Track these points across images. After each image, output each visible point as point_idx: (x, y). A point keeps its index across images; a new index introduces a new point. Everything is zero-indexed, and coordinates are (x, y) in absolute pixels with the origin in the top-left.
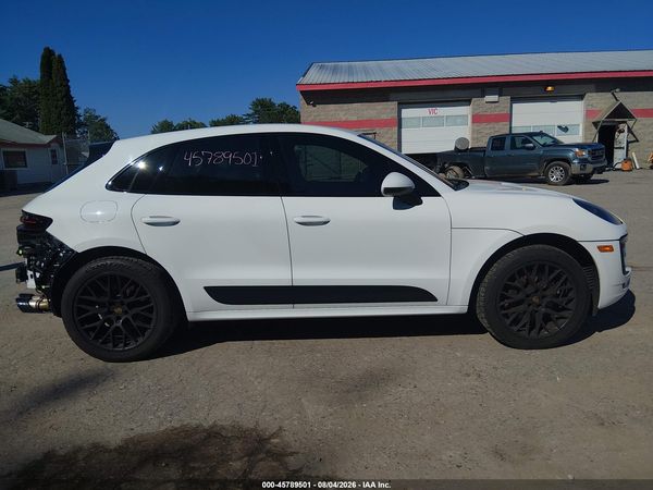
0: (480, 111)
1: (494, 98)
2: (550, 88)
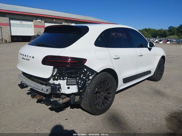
0: (36, 24)
1: (40, 21)
2: (54, 20)
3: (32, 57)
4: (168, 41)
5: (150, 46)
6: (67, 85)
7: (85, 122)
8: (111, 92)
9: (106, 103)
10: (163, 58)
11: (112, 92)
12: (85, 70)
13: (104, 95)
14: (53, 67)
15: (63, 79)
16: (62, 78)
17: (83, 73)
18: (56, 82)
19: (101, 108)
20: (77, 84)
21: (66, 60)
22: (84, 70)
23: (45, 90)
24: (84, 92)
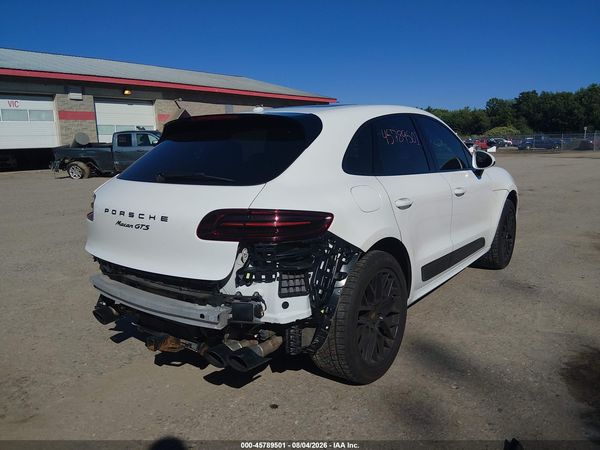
0: (65, 108)
1: (78, 96)
2: (127, 92)
3: (158, 218)
4: (490, 144)
5: (478, 164)
6: (281, 295)
7: (334, 409)
8: (394, 309)
9: (386, 345)
10: (512, 196)
11: (398, 311)
12: (331, 246)
13: (378, 322)
14: (238, 243)
15: (269, 280)
16: (263, 277)
17: (325, 257)
18: (246, 291)
19: (373, 361)
20: (310, 291)
21: (266, 222)
22: (329, 249)
23: (213, 318)
24: (330, 314)
